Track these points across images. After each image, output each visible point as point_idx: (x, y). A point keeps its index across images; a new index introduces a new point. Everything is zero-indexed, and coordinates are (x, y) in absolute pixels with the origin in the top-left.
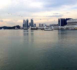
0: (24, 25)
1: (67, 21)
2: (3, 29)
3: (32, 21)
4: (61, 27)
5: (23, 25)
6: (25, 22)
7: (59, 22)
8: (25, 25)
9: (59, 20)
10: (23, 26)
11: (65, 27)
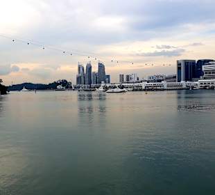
0: (79, 79)
1: (204, 68)
2: (24, 89)
3: (101, 67)
4: (188, 82)
6: (83, 69)
7: (179, 68)
8: (82, 78)
9: (179, 64)
10: (77, 82)
11: (198, 83)
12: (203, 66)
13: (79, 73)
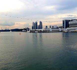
2: (11, 31)
3: (41, 23)
5: (32, 27)
8: (34, 27)
10: (32, 29)
11: (66, 29)
12: (69, 22)
13: (33, 25)
